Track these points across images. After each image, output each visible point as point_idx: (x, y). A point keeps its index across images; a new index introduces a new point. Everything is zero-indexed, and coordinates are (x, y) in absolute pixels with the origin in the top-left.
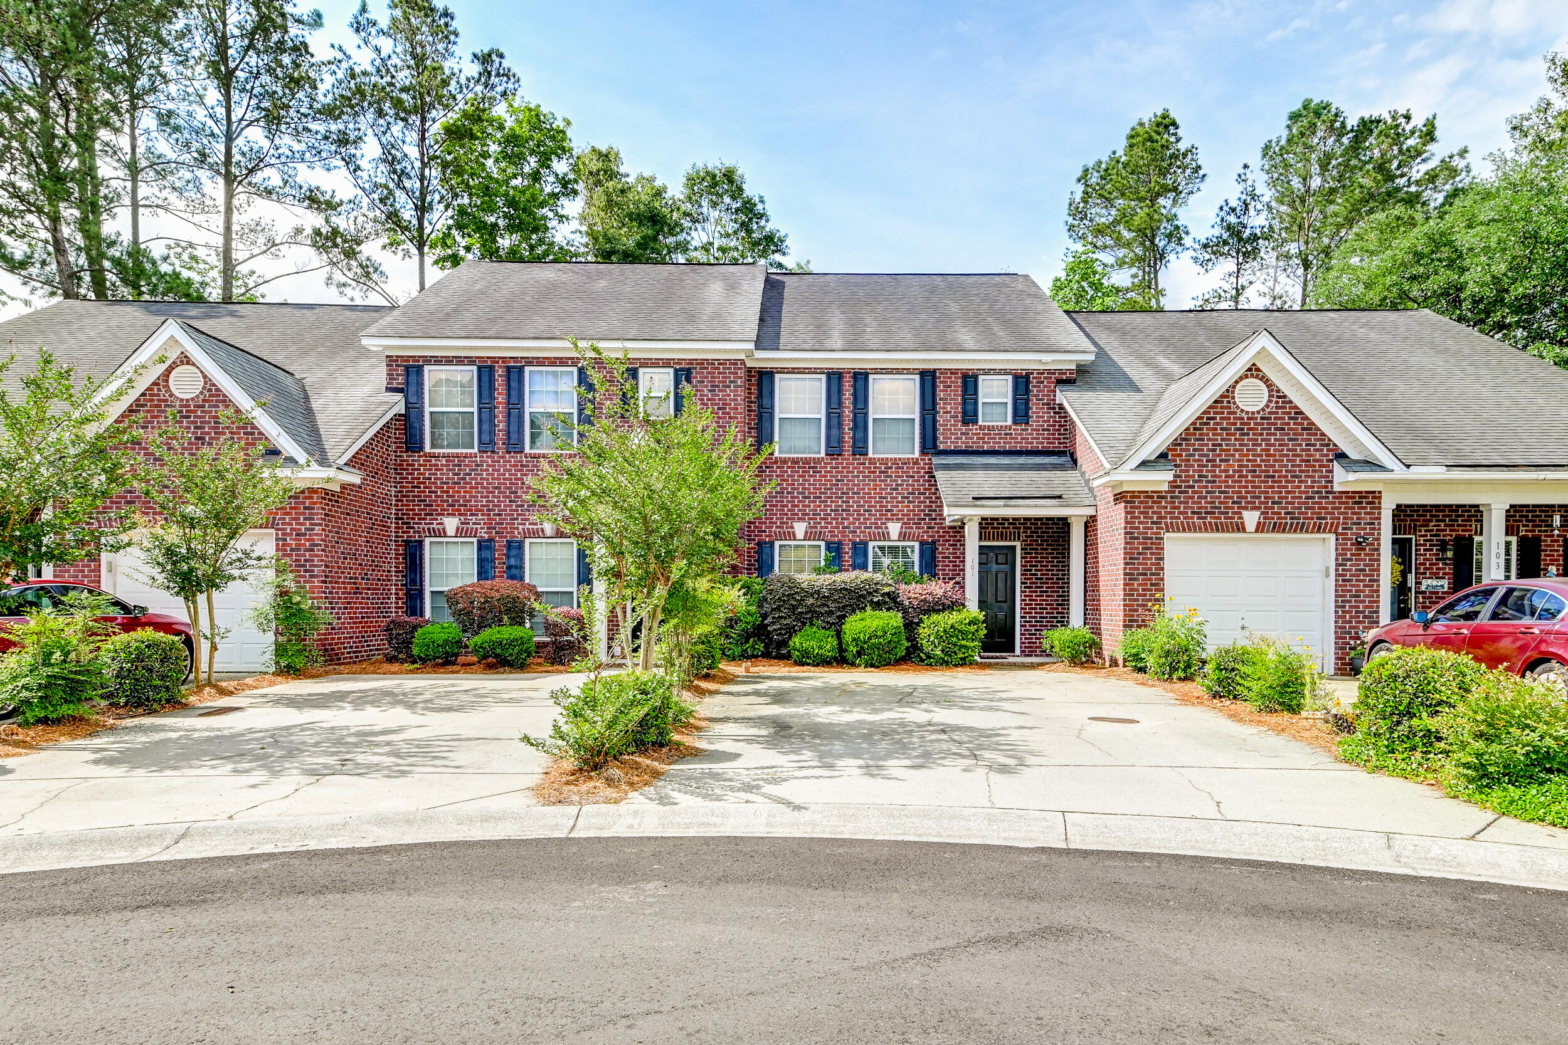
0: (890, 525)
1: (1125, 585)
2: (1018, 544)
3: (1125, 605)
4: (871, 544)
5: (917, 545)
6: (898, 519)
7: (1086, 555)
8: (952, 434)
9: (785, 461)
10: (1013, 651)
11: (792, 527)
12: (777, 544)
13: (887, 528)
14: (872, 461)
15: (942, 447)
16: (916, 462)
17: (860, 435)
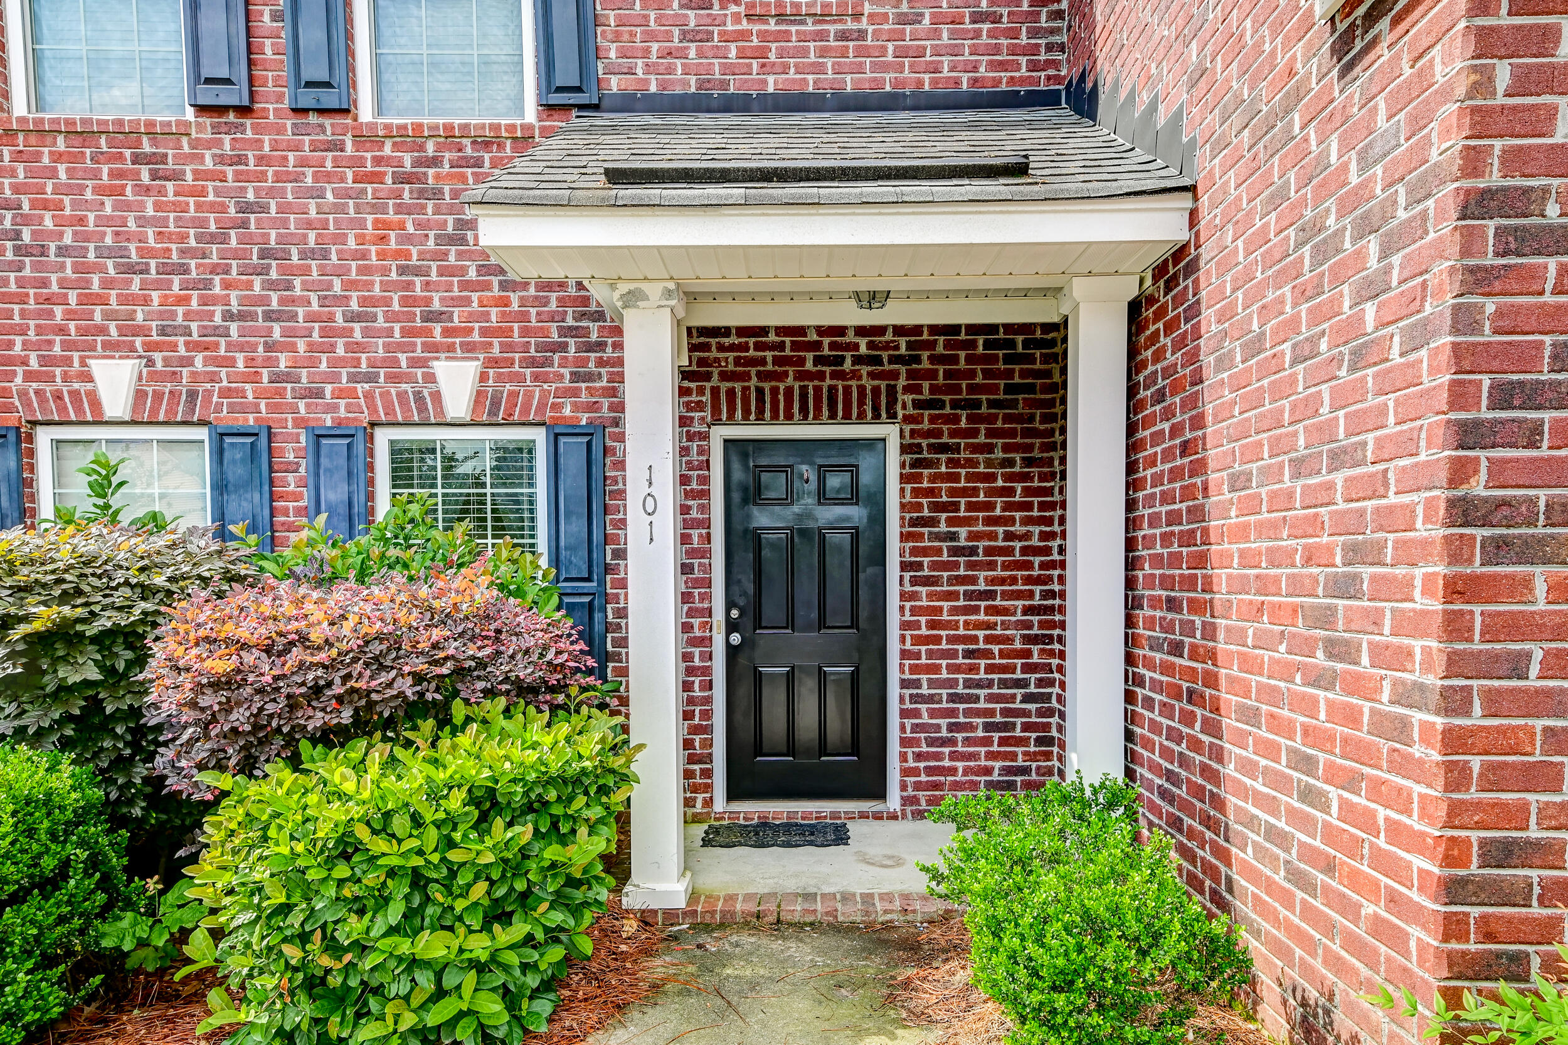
0: (441, 367)
1: (1456, 589)
2: (891, 433)
3: (1454, 741)
4: (383, 438)
5: (539, 437)
6: (470, 348)
7: (1133, 447)
8: (651, 37)
9: (42, 133)
10: (880, 794)
11: (88, 378)
12: (44, 438)
13: (431, 378)
14: (366, 138)
15: (615, 84)
16: (524, 140)
17: (313, 35)
